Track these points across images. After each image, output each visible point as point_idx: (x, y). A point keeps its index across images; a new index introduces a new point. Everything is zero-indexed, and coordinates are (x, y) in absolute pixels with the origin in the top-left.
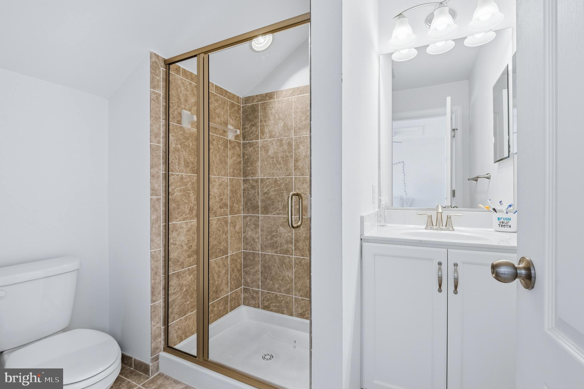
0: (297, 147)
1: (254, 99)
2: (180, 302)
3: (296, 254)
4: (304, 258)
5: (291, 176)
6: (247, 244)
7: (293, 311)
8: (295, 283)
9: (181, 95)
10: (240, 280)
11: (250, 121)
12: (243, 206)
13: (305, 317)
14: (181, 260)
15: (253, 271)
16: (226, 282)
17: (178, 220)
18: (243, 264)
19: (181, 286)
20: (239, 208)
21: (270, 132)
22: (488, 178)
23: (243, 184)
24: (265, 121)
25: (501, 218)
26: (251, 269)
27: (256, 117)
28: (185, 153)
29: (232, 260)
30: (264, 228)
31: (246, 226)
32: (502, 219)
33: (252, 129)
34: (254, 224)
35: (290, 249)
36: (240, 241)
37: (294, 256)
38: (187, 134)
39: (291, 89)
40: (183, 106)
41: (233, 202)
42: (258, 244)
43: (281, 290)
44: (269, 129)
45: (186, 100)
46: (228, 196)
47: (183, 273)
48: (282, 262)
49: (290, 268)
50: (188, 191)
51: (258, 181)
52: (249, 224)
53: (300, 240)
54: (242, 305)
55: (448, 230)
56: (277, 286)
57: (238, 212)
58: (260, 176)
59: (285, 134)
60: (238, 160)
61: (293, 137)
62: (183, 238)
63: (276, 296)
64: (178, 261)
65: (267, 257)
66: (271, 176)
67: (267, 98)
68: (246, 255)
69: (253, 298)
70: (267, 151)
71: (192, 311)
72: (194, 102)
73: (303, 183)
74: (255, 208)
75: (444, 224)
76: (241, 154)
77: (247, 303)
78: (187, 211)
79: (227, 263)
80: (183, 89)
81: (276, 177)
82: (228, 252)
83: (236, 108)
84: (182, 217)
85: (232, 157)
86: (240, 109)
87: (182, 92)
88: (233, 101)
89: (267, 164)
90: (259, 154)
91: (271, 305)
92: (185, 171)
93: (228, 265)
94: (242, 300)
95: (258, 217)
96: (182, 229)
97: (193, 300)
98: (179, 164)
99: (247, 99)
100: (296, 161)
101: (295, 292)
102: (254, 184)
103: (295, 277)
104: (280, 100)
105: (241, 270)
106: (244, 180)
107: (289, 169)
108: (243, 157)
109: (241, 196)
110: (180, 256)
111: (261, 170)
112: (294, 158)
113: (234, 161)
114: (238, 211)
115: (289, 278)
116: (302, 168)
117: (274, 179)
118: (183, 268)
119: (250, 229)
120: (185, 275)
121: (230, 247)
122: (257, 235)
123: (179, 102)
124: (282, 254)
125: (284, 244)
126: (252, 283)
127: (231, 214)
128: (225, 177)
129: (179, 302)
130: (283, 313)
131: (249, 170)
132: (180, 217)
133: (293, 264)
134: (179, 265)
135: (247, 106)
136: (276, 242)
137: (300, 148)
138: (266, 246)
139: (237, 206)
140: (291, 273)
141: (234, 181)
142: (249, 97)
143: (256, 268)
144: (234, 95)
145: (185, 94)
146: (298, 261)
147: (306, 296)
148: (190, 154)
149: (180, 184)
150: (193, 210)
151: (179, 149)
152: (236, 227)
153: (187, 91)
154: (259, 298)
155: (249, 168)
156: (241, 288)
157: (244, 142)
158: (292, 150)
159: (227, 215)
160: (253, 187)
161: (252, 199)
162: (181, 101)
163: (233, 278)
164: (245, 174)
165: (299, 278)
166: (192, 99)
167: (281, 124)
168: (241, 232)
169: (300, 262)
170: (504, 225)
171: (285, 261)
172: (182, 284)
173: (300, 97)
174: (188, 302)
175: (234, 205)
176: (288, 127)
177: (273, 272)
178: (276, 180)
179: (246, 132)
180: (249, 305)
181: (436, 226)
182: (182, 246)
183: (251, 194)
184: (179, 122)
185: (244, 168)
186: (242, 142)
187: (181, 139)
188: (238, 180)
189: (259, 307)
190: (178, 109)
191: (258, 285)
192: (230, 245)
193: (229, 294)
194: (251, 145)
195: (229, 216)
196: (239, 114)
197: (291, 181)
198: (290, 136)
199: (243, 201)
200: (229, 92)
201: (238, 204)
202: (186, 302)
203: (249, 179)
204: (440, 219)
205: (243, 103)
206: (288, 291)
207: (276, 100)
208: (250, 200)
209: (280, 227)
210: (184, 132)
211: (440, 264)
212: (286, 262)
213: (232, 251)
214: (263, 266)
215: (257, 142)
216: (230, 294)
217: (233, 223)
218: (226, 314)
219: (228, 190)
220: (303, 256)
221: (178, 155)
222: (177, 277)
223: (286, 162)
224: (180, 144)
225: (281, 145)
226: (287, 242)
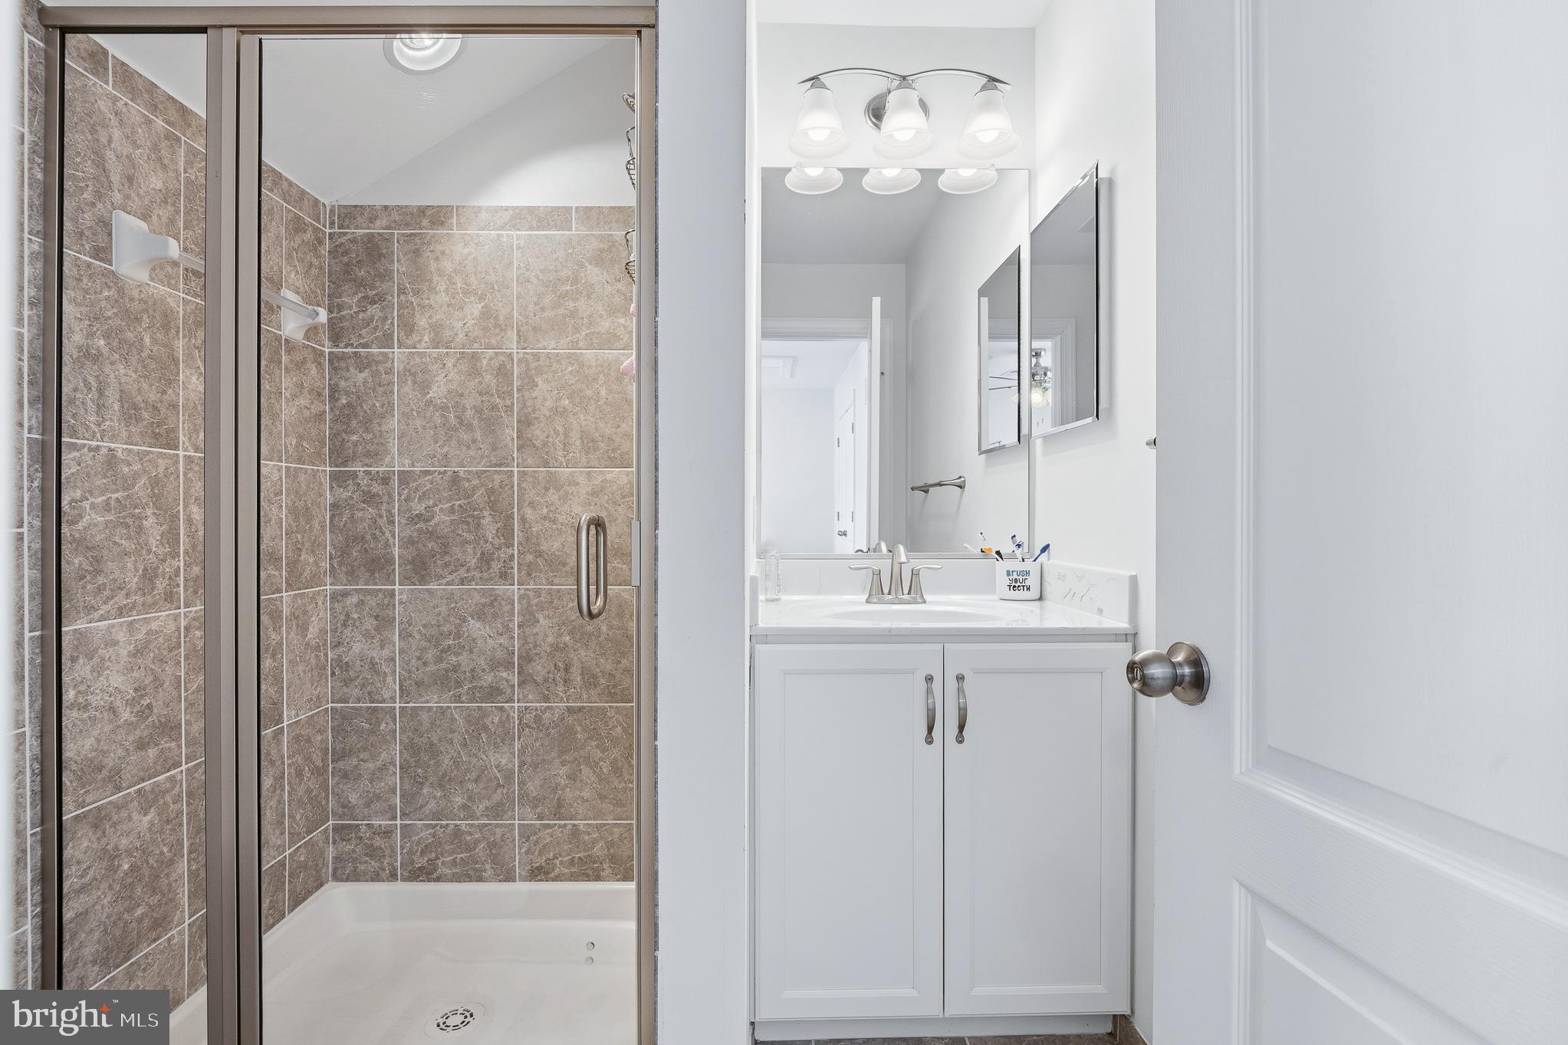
0: (526, 381)
1: (376, 218)
2: (108, 917)
3: (525, 696)
4: (550, 705)
5: (507, 467)
6: (347, 682)
7: (514, 865)
8: (522, 783)
9: (110, 155)
10: (324, 802)
11: (361, 284)
12: (331, 559)
13: (552, 875)
14: (109, 762)
15: (371, 766)
16: (277, 815)
17: (96, 615)
18: (334, 750)
19: (110, 857)
20: (319, 567)
21: (436, 328)
22: (960, 487)
23: (331, 488)
24: (417, 293)
25: (1013, 572)
26: (362, 760)
27: (385, 276)
28: (122, 371)
29: (297, 739)
30: (411, 628)
31: (344, 625)
32: (1015, 573)
33: (368, 313)
34: (376, 617)
35: (503, 685)
36: (320, 676)
37: (516, 705)
38: (132, 300)
39: (507, 209)
40: (117, 197)
41: (299, 546)
42: (389, 679)
43: (474, 812)
44: (430, 317)
45: (130, 179)
46: (281, 527)
47: (119, 809)
48: (477, 725)
49: (503, 741)
50: (136, 507)
51: (389, 478)
52: (355, 616)
53: (537, 654)
54: (330, 883)
55: (915, 602)
56: (458, 800)
57: (315, 580)
58: (396, 462)
59: (487, 341)
60: (316, 408)
61: (515, 351)
62: (117, 680)
63: (457, 832)
64: (100, 769)
65: (424, 716)
66: (436, 463)
67: (425, 222)
68: (344, 718)
69: (373, 852)
70: (424, 387)
71: (155, 940)
72: (160, 190)
73: (547, 489)
74: (378, 566)
75: (906, 591)
76: (324, 388)
77: (348, 872)
78: (134, 582)
79: (280, 751)
80: (117, 134)
81: (456, 469)
82: (281, 715)
83: (308, 236)
84: (111, 603)
85: (294, 396)
86: (320, 242)
87: (113, 146)
88: (301, 210)
89: (424, 427)
90: (392, 392)
91: (439, 862)
92: (124, 434)
93: (282, 757)
94: (328, 867)
95: (392, 594)
96: (111, 650)
97: (158, 897)
98: (100, 407)
99: (348, 214)
100: (525, 422)
101: (519, 809)
102: (376, 488)
103: (522, 764)
104: (469, 234)
105: (326, 771)
106: (335, 477)
107: (499, 446)
108: (333, 398)
109: (323, 527)
110: (105, 748)
111: (400, 446)
112: (518, 414)
113: (300, 409)
114: (314, 576)
115: (499, 771)
116: (545, 445)
117: (449, 473)
118: (119, 789)
119: (361, 633)
120: (124, 814)
121: (288, 698)
122: (386, 652)
123: (103, 179)
124: (477, 702)
125: (483, 670)
126: (368, 805)
127: (290, 586)
128: (272, 463)
129: (105, 915)
130: (480, 879)
131: (355, 444)
132: (105, 603)
133: (514, 727)
134: (104, 780)
135: (349, 237)
136: (456, 668)
137: (537, 386)
138: (419, 684)
139: (311, 560)
140: (508, 755)
141: (302, 478)
142: (356, 207)
143: (384, 755)
144: (303, 192)
145: (125, 153)
146: (529, 717)
147: (555, 815)
148: (145, 377)
149: (104, 481)
150: (157, 576)
151: (101, 354)
152: (307, 629)
153: (135, 145)
154: (393, 850)
155: (354, 438)
156: (327, 829)
157: (335, 350)
158: (512, 390)
159: (279, 591)
160: (370, 498)
161: (368, 537)
162: (108, 177)
163: (300, 801)
164: (339, 454)
165: (535, 766)
166: (154, 179)
167: (475, 309)
168: (325, 644)
169: (538, 719)
170: (1019, 586)
171: (487, 721)
172: (116, 848)
173: (537, 236)
174: (139, 911)
175: (302, 558)
176: (496, 318)
177: (446, 761)
178: (455, 479)
179: (342, 319)
180: (355, 877)
181: (889, 594)
182: (112, 709)
183: (362, 520)
184: (103, 253)
185: (334, 436)
186: (327, 350)
187: (109, 318)
188: (315, 473)
189: (393, 877)
190: (99, 206)
191: (392, 808)
192: (287, 690)
193: (287, 853)
194: (364, 363)
195: (284, 594)
196: (318, 257)
197: (507, 482)
198: (504, 347)
199: (332, 545)
200: (286, 180)
201: (313, 551)
202: (129, 910)
203: (355, 472)
204: (896, 580)
205: (332, 223)
206: (497, 811)
207: (455, 231)
208: (360, 539)
209: (472, 622)
210: (121, 291)
211: (929, 679)
212: (490, 726)
213: (293, 712)
214: (411, 747)
215: (385, 355)
216: (290, 854)
217: (297, 618)
218: (278, 921)
219: (282, 506)
220: (546, 699)
221: (97, 377)
222: (96, 826)
223: (491, 424)
224: (107, 336)
225: (475, 372)
226: (495, 664)
